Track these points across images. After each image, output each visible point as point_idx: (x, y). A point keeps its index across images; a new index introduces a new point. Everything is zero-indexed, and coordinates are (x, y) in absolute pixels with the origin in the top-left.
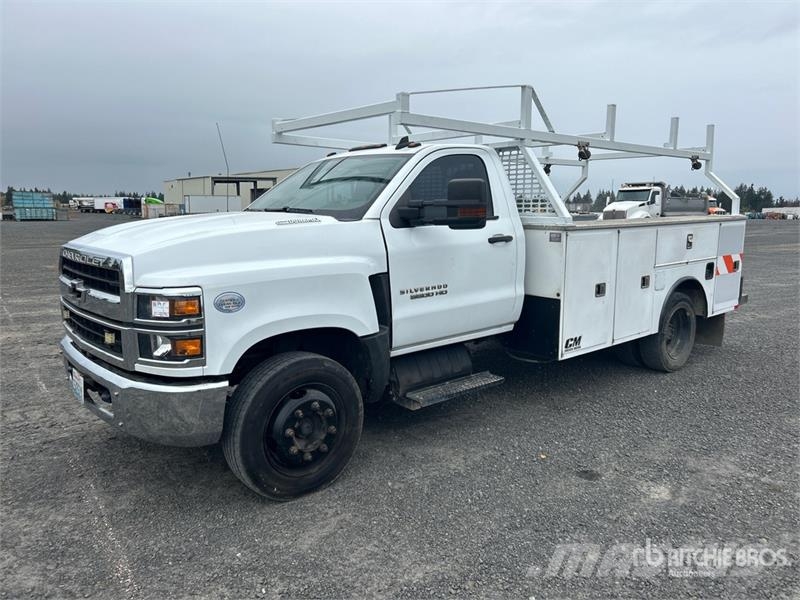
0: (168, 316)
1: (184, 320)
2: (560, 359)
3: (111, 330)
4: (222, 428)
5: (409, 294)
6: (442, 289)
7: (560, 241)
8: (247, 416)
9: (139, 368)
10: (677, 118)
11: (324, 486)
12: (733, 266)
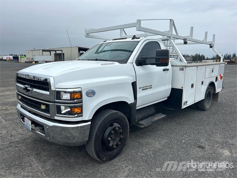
0: (70, 99)
1: (75, 101)
2: (182, 108)
3: (44, 104)
4: (88, 139)
5: (142, 89)
6: (151, 87)
7: (183, 70)
8: (96, 134)
9: (56, 118)
10: (207, 32)
11: (118, 156)
12: (221, 78)
